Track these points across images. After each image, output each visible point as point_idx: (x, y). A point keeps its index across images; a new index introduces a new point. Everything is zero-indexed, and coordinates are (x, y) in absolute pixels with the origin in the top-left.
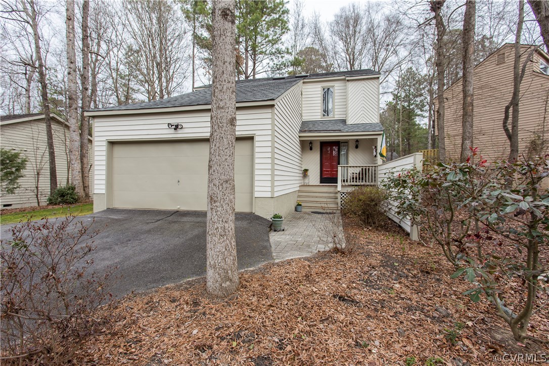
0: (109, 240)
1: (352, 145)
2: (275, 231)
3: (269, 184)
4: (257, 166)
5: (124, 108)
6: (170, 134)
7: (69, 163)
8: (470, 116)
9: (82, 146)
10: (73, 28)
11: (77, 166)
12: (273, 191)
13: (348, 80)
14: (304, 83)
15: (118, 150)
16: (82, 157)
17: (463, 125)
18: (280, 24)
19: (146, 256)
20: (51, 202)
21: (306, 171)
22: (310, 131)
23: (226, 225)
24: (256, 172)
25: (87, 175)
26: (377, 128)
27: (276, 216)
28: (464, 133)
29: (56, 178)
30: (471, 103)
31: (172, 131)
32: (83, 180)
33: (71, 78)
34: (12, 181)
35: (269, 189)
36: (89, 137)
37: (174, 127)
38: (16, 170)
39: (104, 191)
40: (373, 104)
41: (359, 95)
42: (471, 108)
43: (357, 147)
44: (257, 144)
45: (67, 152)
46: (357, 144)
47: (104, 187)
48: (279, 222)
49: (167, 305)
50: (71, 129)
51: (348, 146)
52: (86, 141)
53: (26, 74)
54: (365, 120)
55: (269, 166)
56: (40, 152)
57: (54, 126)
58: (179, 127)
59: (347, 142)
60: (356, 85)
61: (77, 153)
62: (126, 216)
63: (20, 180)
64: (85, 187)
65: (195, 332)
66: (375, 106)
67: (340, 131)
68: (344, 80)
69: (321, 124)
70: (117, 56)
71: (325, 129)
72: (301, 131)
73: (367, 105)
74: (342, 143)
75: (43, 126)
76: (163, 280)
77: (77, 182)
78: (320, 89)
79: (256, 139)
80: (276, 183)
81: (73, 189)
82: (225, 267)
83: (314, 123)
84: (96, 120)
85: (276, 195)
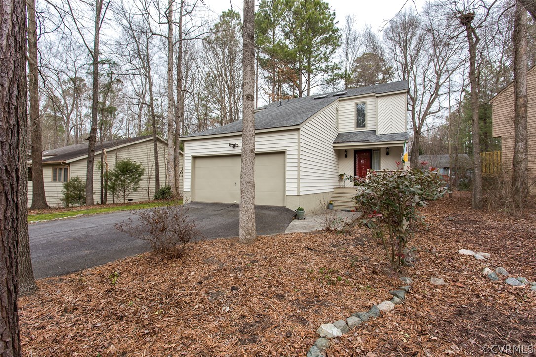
0: (193, 218)
1: (383, 153)
2: (298, 219)
3: (296, 185)
4: (287, 173)
5: (202, 134)
6: (230, 151)
7: (167, 170)
8: (523, 117)
9: (175, 158)
10: (172, 76)
11: (172, 173)
12: (298, 191)
13: (377, 97)
14: (339, 100)
15: (198, 162)
16: (175, 166)
17: (515, 127)
18: (332, 41)
19: (212, 226)
20: (156, 198)
21: (341, 175)
22: (343, 142)
23: (249, 206)
24: (287, 177)
25: (178, 179)
26: (402, 138)
27: (299, 209)
28: (516, 135)
29: (159, 181)
30: (523, 104)
31: (232, 149)
32: (175, 183)
33: (170, 110)
34: (136, 183)
35: (296, 189)
36: (180, 151)
37: (233, 146)
38: (139, 176)
39: (189, 190)
40: (401, 116)
41: (387, 109)
42: (523, 109)
43: (388, 154)
44: (287, 157)
45: (166, 162)
46: (388, 152)
47: (189, 187)
48: (301, 213)
49: (219, 244)
50: (169, 147)
51: (379, 153)
52: (178, 154)
53: (138, 104)
54: (393, 130)
55: (296, 173)
56: (150, 164)
57: (159, 145)
58: (236, 146)
59: (379, 150)
60: (385, 100)
61: (172, 163)
62: (202, 206)
63: (140, 183)
64: (177, 188)
65: (229, 252)
66: (403, 117)
67: (368, 141)
68: (374, 96)
69: (354, 135)
70: (199, 87)
71: (356, 139)
72: (334, 142)
73: (395, 117)
74: (374, 150)
75: (152, 145)
76: (219, 236)
77: (172, 185)
78: (354, 105)
79: (287, 153)
80: (301, 185)
81: (169, 189)
82: (248, 228)
83: (348, 134)
84: (186, 143)
85: (301, 194)
